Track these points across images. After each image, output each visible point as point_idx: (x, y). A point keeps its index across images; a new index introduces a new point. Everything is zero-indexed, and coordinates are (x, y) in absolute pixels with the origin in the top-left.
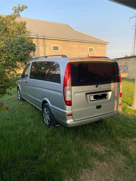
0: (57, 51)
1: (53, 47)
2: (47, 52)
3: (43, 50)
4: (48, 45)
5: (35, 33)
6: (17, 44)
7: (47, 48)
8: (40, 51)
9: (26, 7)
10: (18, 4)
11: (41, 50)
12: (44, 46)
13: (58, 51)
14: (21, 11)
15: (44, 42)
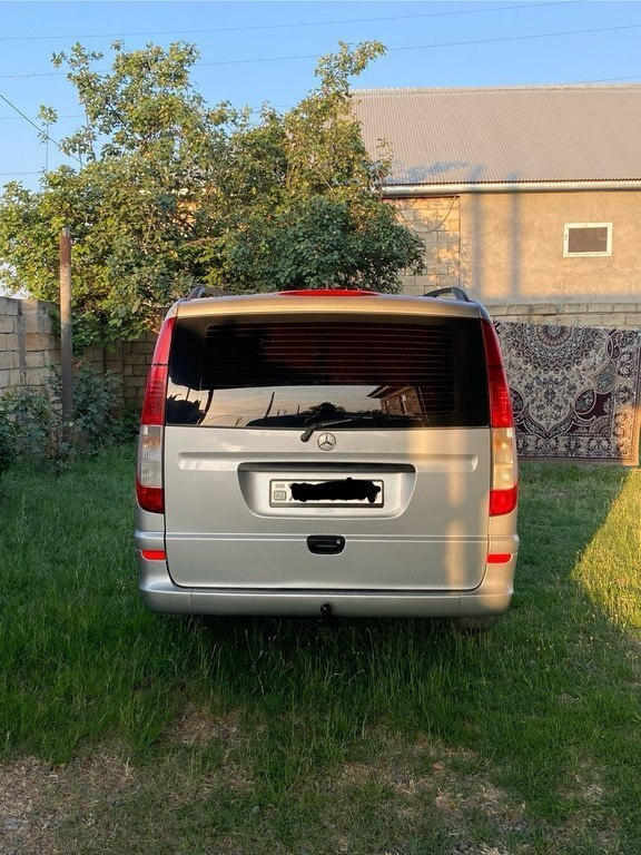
0: (593, 254)
1: (567, 232)
2: (528, 264)
3: (503, 255)
4: (536, 224)
5: (464, 165)
6: (297, 237)
7: (531, 245)
8: (489, 259)
9: (380, 49)
10: (341, 44)
11: (496, 254)
12: (515, 230)
13: (602, 254)
14: (356, 71)
15: (515, 210)
